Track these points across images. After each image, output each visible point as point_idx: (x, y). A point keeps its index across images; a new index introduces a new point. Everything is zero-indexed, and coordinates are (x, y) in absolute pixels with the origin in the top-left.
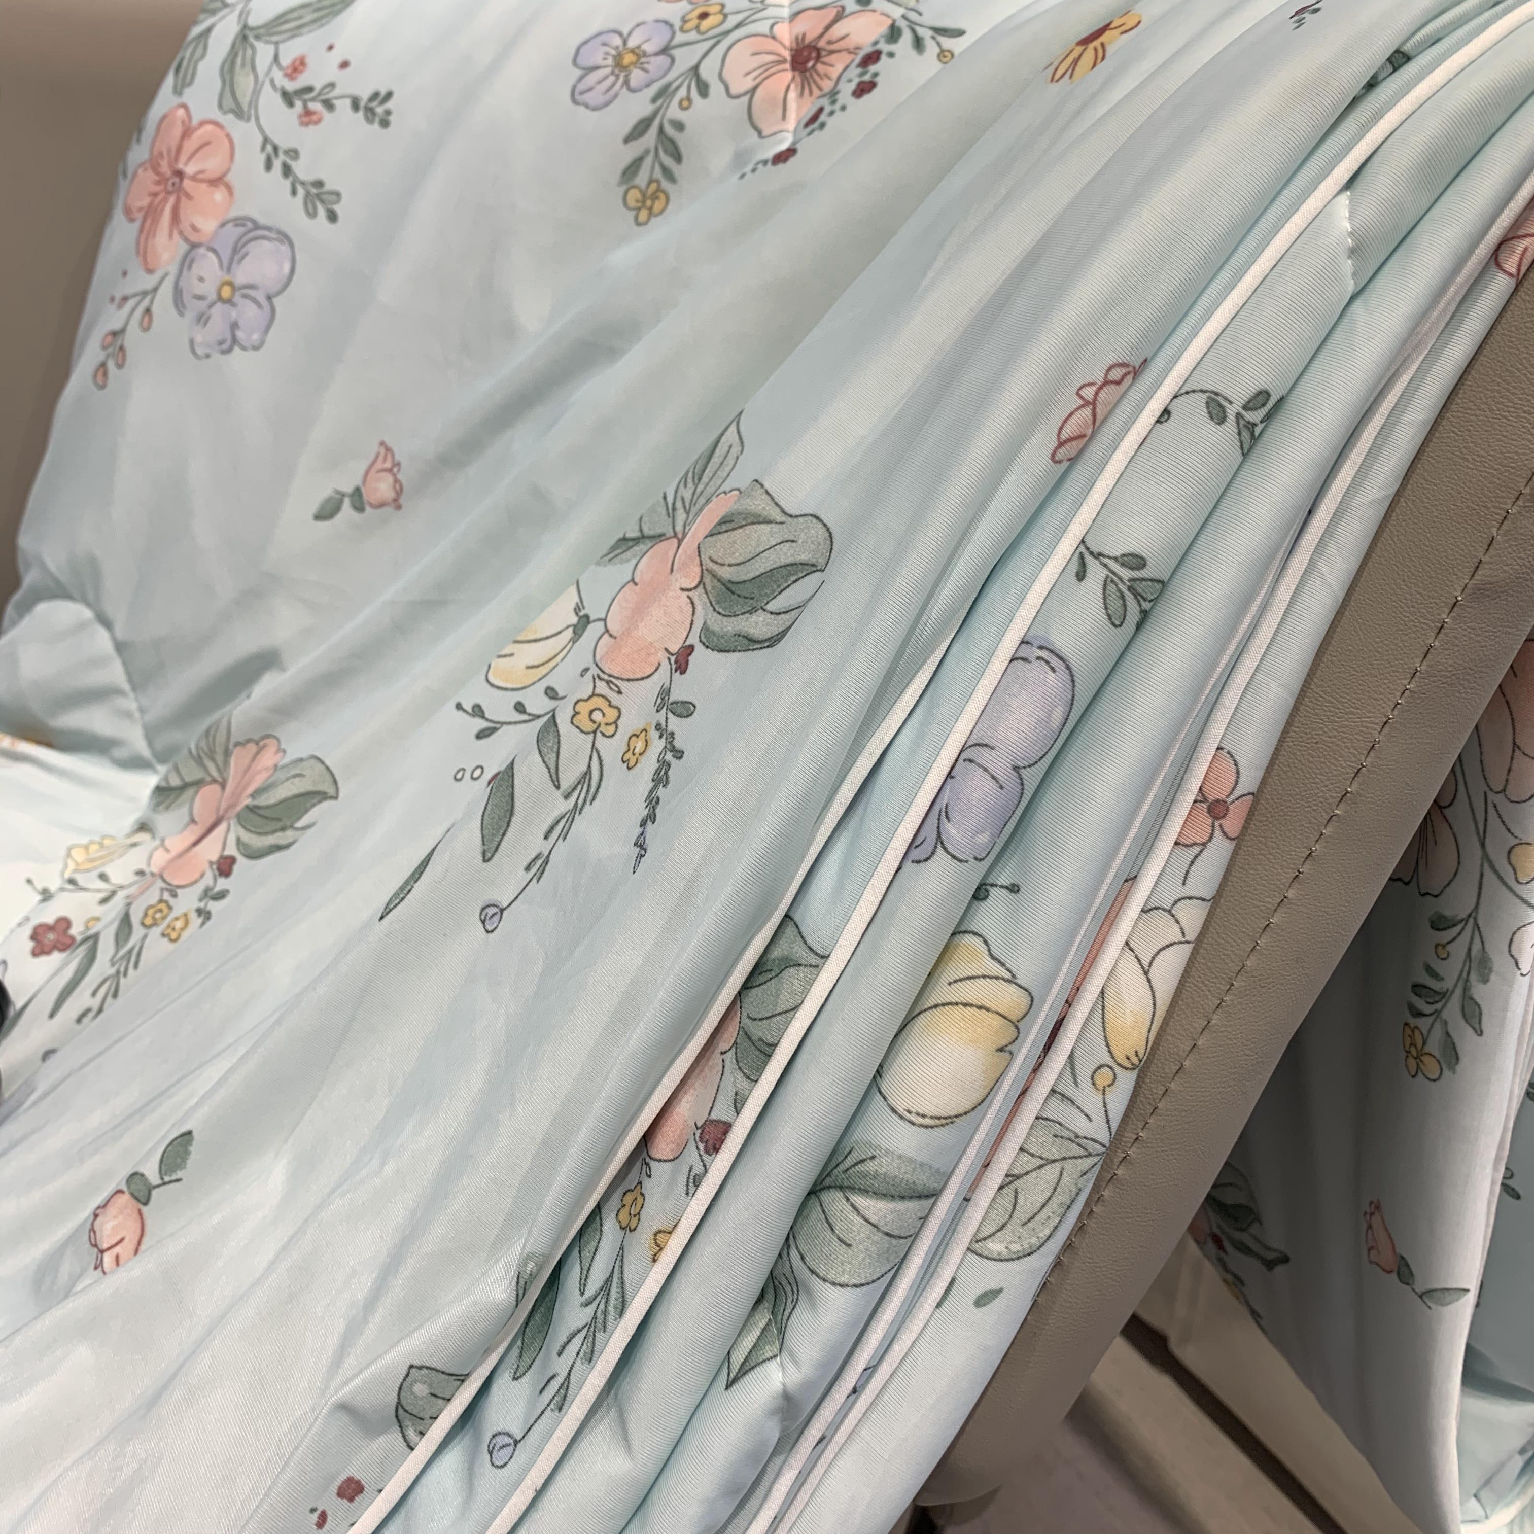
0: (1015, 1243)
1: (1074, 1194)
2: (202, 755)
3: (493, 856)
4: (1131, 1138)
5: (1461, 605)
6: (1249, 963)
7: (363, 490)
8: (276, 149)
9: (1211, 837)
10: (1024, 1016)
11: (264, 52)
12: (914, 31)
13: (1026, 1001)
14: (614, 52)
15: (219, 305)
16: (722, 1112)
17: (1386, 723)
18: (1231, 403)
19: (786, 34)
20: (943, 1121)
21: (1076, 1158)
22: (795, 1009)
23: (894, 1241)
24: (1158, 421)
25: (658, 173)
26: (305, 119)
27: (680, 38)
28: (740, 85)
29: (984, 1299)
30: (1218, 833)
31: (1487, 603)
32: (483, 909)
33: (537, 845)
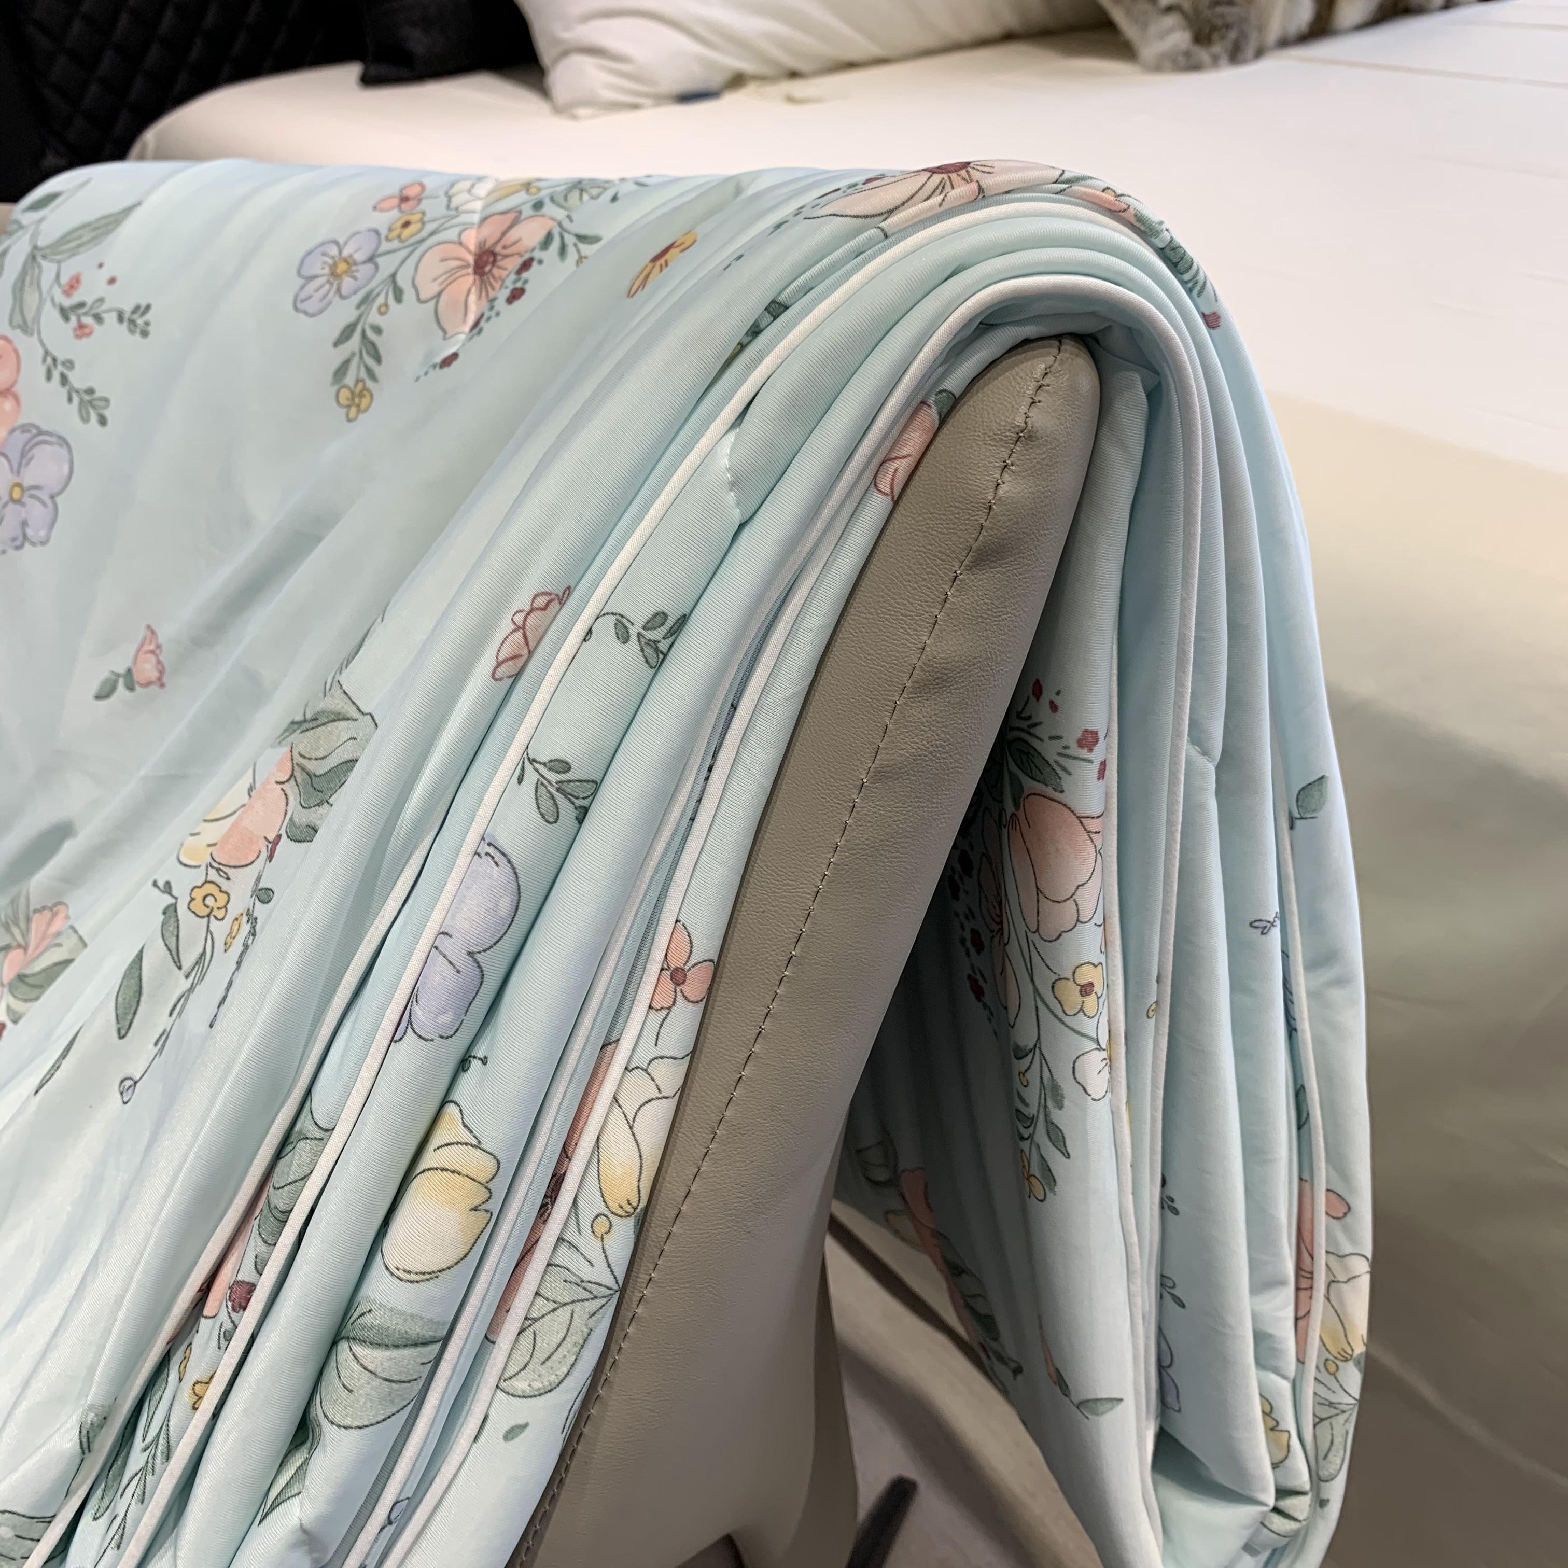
0: (535, 1380)
1: (585, 1335)
2: (10, 922)
3: (127, 1033)
4: (644, 1279)
5: (867, 786)
6: (727, 1113)
7: (134, 671)
8: (55, 360)
9: (674, 1002)
10: (493, 1178)
11: (48, 269)
12: (562, 238)
13: (492, 1163)
14: (330, 261)
15: (11, 506)
16: (247, 1274)
17: (818, 892)
18: (633, 624)
19: (472, 239)
20: (427, 1276)
21: (582, 1301)
22: (305, 1178)
23: (394, 1385)
24: (585, 640)
25: (363, 374)
26: (78, 333)
27: (385, 246)
28: (429, 290)
29: (512, 1433)
30: (680, 998)
31: (890, 783)
32: (122, 1081)
33: (163, 1022)
